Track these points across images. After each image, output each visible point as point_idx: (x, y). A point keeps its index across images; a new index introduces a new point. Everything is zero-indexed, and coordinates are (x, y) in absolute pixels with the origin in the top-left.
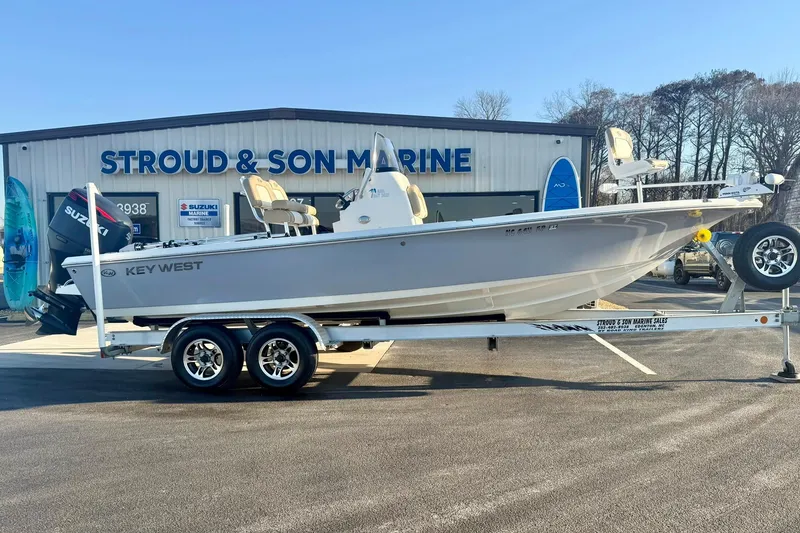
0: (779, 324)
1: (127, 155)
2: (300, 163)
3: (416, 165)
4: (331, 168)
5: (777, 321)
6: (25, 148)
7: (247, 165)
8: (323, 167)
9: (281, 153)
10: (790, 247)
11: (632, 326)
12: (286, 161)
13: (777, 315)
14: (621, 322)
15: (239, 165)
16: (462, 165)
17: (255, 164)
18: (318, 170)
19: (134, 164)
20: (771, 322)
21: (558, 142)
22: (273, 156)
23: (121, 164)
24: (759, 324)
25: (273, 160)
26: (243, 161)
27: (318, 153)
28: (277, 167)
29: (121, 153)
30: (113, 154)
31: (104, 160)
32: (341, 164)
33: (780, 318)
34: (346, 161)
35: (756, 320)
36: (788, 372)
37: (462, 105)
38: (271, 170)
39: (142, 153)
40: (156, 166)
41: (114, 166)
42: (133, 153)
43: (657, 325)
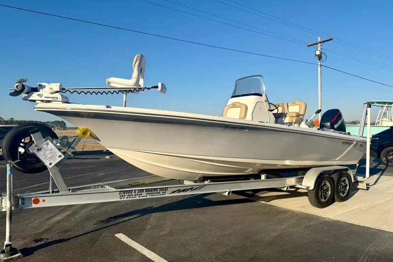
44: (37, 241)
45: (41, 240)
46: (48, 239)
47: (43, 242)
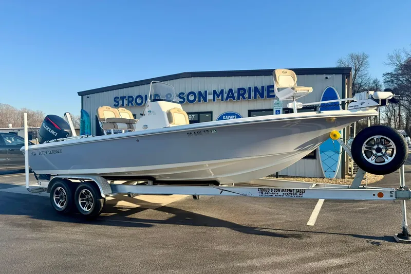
0: (394, 198)
1: (123, 98)
2: (191, 98)
3: (246, 95)
4: (205, 100)
5: (391, 196)
6: (88, 97)
8: (202, 99)
9: (183, 94)
10: (390, 144)
11: (281, 193)
12: (186, 98)
13: (391, 192)
14: (273, 190)
16: (271, 94)
18: (199, 101)
19: (126, 102)
20: (386, 197)
21: (327, 78)
22: (181, 95)
23: (121, 102)
24: (376, 197)
25: (180, 97)
27: (200, 93)
28: (182, 100)
29: (121, 97)
30: (118, 98)
31: (115, 101)
32: (210, 97)
33: (394, 194)
34: (212, 95)
35: (374, 195)
36: (404, 235)
37: (341, 61)
39: (129, 97)
40: (134, 102)
41: (119, 104)
42: (125, 97)
43: (298, 194)
44: (378, 244)
45: (373, 243)
46: (367, 241)
47: (373, 240)
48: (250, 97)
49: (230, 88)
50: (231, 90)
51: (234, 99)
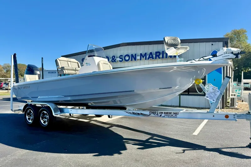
2: (127, 58)
3: (161, 56)
4: (135, 59)
7: (114, 60)
8: (133, 59)
9: (122, 56)
12: (123, 58)
15: (112, 60)
17: (116, 59)
21: (212, 45)
25: (120, 58)
26: (113, 59)
27: (132, 55)
31: (82, 61)
32: (138, 58)
34: (140, 57)
38: (120, 61)
48: (163, 57)
49: (151, 52)
50: (151, 53)
51: (153, 58)
